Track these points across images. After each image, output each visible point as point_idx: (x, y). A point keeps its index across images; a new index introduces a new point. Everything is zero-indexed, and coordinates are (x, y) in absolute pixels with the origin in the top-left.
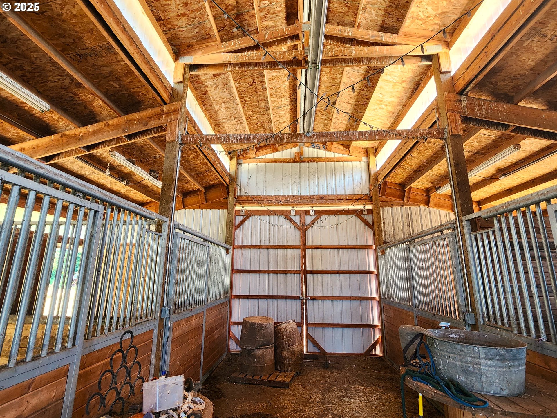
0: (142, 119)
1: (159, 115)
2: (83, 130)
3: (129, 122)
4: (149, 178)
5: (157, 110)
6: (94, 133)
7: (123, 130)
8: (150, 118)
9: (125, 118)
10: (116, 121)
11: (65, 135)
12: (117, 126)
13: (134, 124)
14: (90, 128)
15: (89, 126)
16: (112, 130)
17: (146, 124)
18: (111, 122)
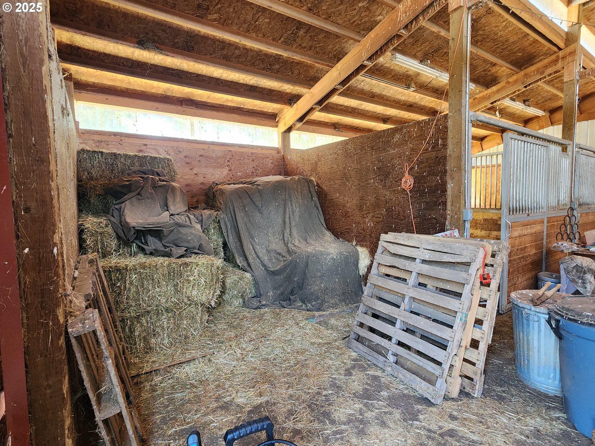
0: (538, 70)
1: (556, 61)
2: (489, 91)
3: (526, 75)
4: (523, 107)
5: (554, 57)
6: (498, 91)
7: (522, 83)
8: (546, 67)
9: (522, 73)
10: (515, 77)
11: (476, 98)
12: (516, 82)
13: (531, 76)
14: (494, 88)
15: (493, 87)
16: (512, 86)
17: (543, 73)
18: (511, 80)
